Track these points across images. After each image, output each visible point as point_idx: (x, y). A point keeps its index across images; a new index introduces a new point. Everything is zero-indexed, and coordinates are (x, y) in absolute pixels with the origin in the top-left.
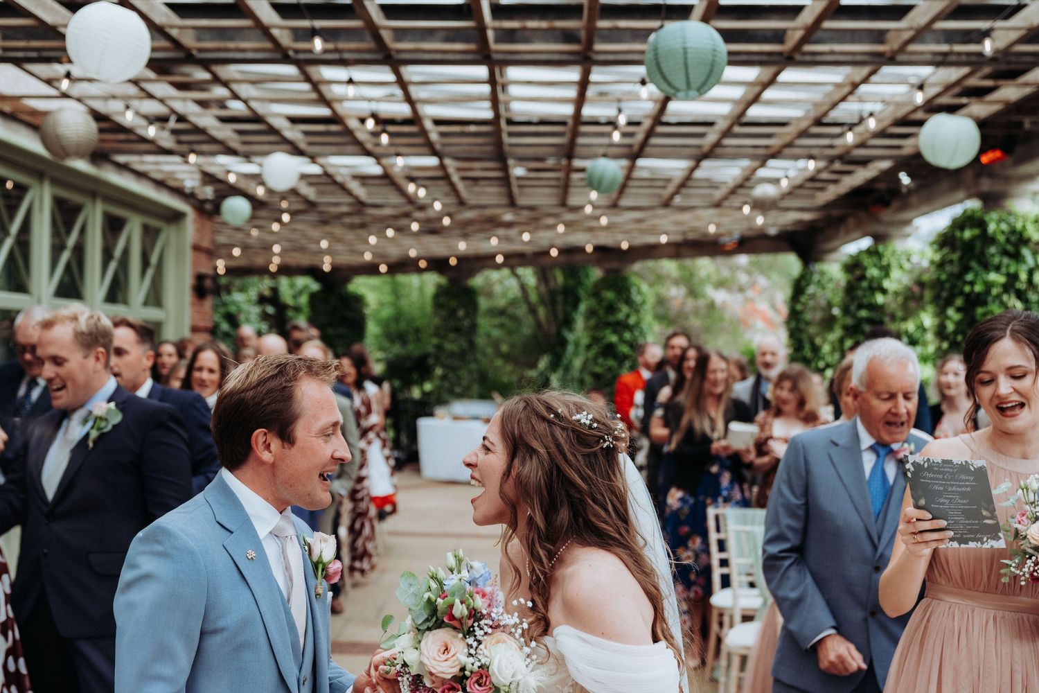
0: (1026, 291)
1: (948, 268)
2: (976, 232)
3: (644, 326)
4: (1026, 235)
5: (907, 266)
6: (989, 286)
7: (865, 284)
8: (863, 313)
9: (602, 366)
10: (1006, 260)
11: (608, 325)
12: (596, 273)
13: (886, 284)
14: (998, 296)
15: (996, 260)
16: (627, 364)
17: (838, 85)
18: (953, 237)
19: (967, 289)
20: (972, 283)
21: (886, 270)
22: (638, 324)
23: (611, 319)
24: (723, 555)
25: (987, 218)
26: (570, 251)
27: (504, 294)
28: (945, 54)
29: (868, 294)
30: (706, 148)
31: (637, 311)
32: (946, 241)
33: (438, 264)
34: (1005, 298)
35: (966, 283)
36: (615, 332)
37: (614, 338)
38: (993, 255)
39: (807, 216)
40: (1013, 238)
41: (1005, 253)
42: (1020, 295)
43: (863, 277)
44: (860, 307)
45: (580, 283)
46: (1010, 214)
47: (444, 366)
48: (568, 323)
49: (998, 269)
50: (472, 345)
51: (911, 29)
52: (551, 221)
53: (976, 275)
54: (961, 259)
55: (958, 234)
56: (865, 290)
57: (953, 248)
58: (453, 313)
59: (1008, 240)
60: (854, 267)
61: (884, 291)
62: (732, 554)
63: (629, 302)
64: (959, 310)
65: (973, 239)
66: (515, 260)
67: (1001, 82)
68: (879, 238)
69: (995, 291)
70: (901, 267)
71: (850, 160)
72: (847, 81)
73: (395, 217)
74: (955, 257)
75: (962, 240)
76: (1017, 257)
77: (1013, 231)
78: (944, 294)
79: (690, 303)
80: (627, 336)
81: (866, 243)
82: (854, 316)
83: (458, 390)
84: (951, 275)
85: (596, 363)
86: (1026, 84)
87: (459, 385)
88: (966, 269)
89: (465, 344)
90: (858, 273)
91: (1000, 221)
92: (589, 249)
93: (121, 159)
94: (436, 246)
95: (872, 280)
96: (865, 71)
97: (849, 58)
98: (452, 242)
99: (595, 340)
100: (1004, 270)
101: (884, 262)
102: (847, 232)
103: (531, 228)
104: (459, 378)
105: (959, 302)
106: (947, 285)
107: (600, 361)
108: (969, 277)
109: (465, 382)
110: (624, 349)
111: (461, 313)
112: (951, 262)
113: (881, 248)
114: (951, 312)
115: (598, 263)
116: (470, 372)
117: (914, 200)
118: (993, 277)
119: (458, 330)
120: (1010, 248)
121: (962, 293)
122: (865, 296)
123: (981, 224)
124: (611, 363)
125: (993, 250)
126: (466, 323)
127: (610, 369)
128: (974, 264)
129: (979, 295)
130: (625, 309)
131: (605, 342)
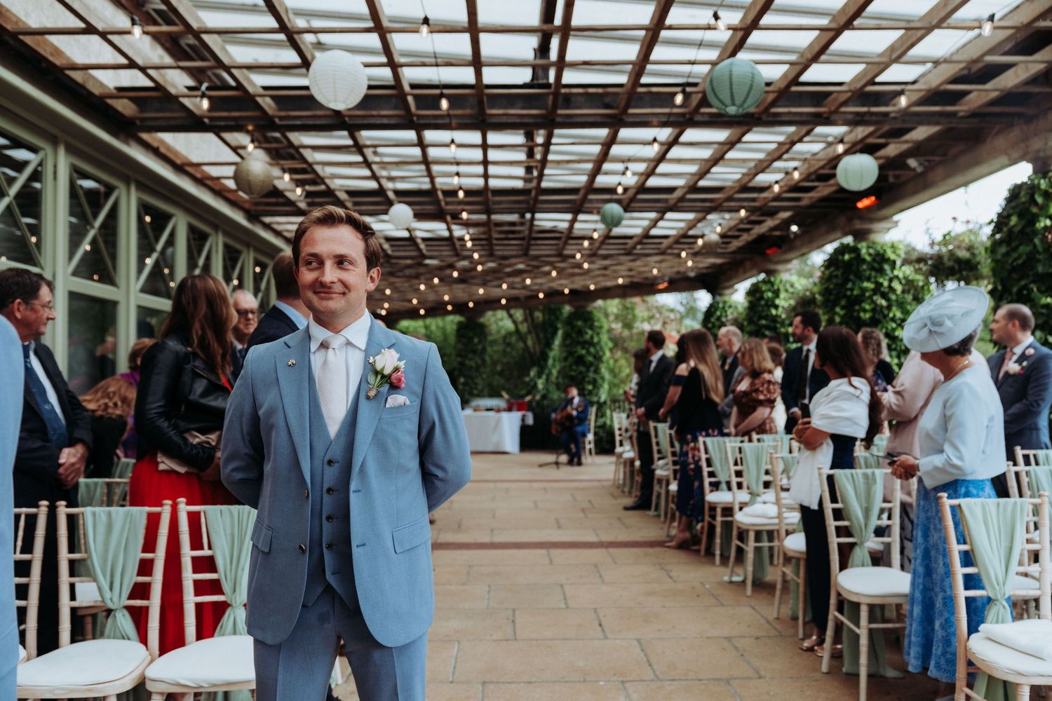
0: (888, 293)
1: (834, 281)
2: (853, 255)
3: (603, 344)
4: (886, 256)
5: (791, 290)
6: (864, 290)
7: (763, 302)
8: (764, 322)
9: (575, 371)
10: (873, 274)
11: (578, 343)
12: (567, 309)
13: (777, 302)
14: (870, 297)
15: (867, 273)
16: (592, 369)
17: (780, 144)
18: (837, 259)
19: (849, 293)
20: (852, 290)
21: (777, 293)
22: (599, 342)
23: (581, 339)
24: (710, 469)
25: (859, 246)
26: (553, 294)
27: (498, 332)
28: (864, 114)
29: (765, 309)
30: (672, 202)
31: (598, 334)
32: (832, 262)
33: (460, 308)
34: (875, 298)
35: (847, 290)
36: (583, 348)
37: (584, 352)
38: (865, 270)
39: (718, 261)
40: (878, 259)
41: (873, 269)
42: (884, 296)
43: (762, 298)
44: (761, 318)
45: (557, 319)
46: (874, 243)
47: (465, 376)
48: (548, 345)
49: (869, 279)
50: (484, 361)
51: (850, 91)
52: (547, 268)
53: (854, 284)
54: (843, 274)
55: (840, 257)
56: (763, 306)
57: (837, 268)
58: (470, 340)
59: (874, 260)
60: (754, 292)
61: (776, 307)
62: (717, 466)
63: (592, 327)
64: (843, 308)
65: (851, 260)
66: (514, 302)
67: (891, 140)
68: (770, 273)
69: (867, 294)
70: (786, 291)
71: (766, 211)
72: (788, 141)
73: (440, 268)
74: (839, 273)
75: (843, 261)
76: (881, 271)
77: (878, 254)
78: (832, 298)
79: (626, 333)
80: (592, 350)
81: (762, 276)
82: (756, 324)
83: (475, 392)
84: (836, 285)
85: (571, 370)
86: (906, 142)
87: (476, 389)
88: (847, 280)
89: (479, 361)
90: (758, 295)
91: (869, 247)
92: (567, 291)
93: (267, 220)
94: (460, 292)
95: (768, 300)
96: (804, 129)
97: (798, 118)
98: (474, 288)
99: (571, 354)
100: (873, 280)
101: (776, 287)
102: (745, 272)
103: (532, 275)
104: (476, 384)
105: (843, 302)
106: (834, 292)
107: (574, 367)
108: (850, 285)
109: (480, 387)
110: (590, 359)
111: (476, 340)
112: (836, 276)
113: (772, 279)
114: (838, 310)
115: (570, 303)
116: (483, 379)
117: (798, 243)
118: (866, 284)
119: (474, 352)
120: (876, 265)
121: (845, 296)
122: (763, 311)
123: (855, 250)
124: (582, 369)
125: (865, 267)
126: (480, 347)
127: (581, 373)
128: (852, 277)
129: (857, 296)
130: (590, 332)
131: (576, 354)
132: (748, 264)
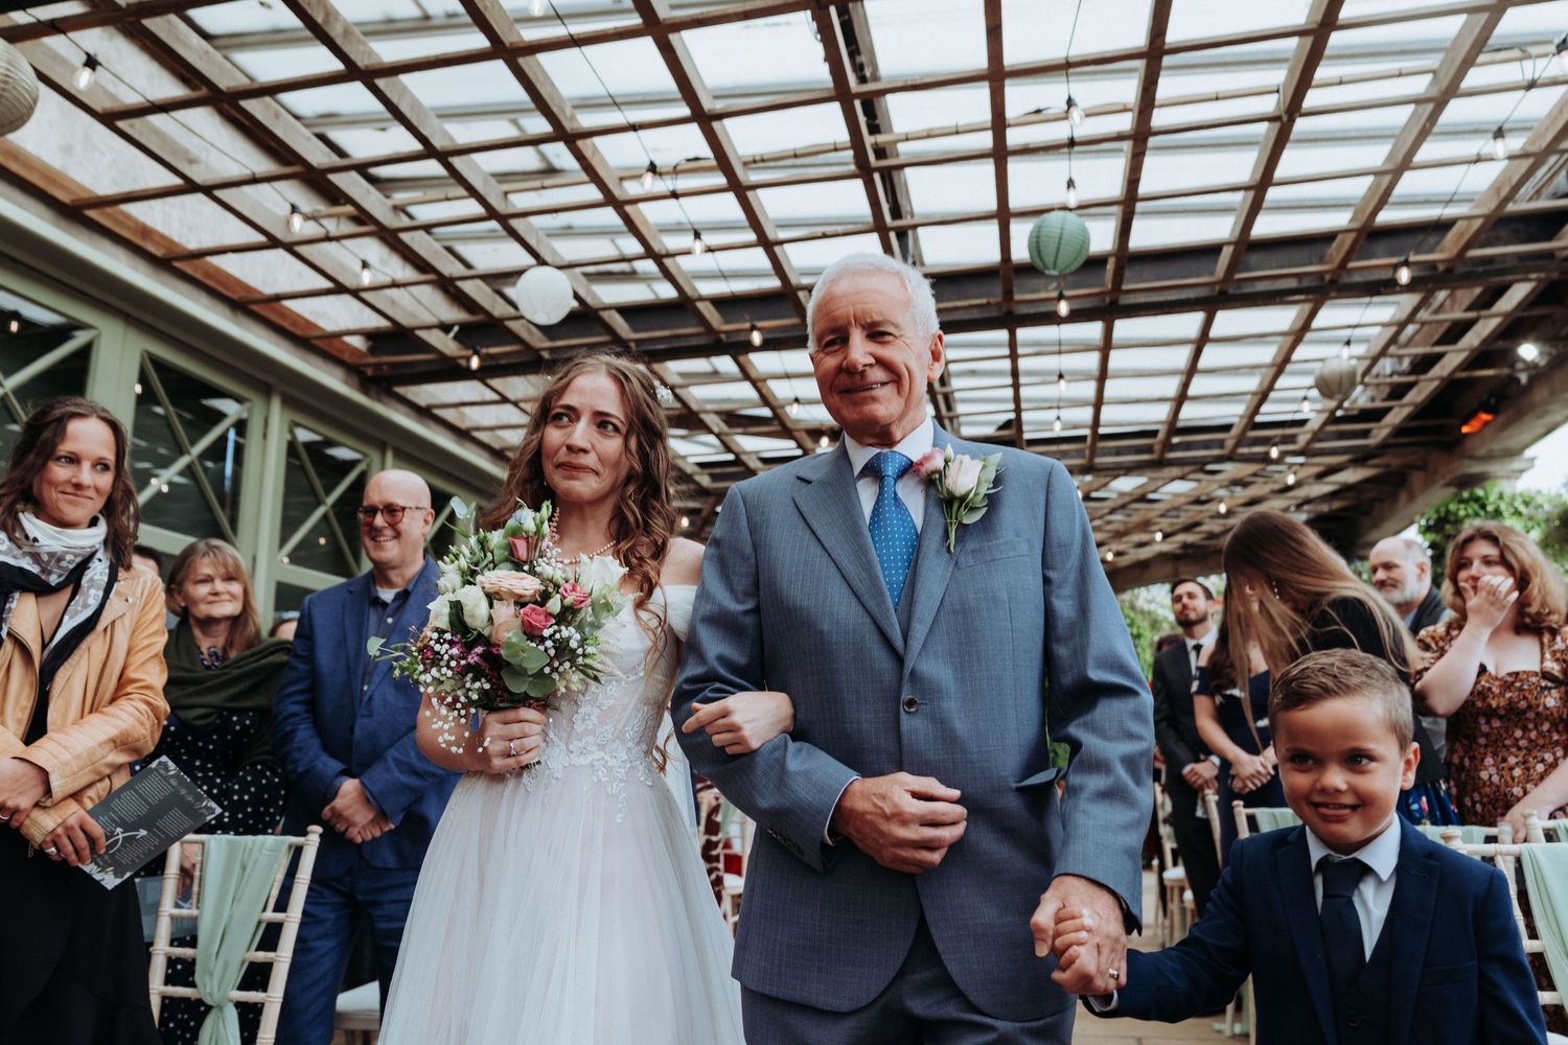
132: (1417, 478)
